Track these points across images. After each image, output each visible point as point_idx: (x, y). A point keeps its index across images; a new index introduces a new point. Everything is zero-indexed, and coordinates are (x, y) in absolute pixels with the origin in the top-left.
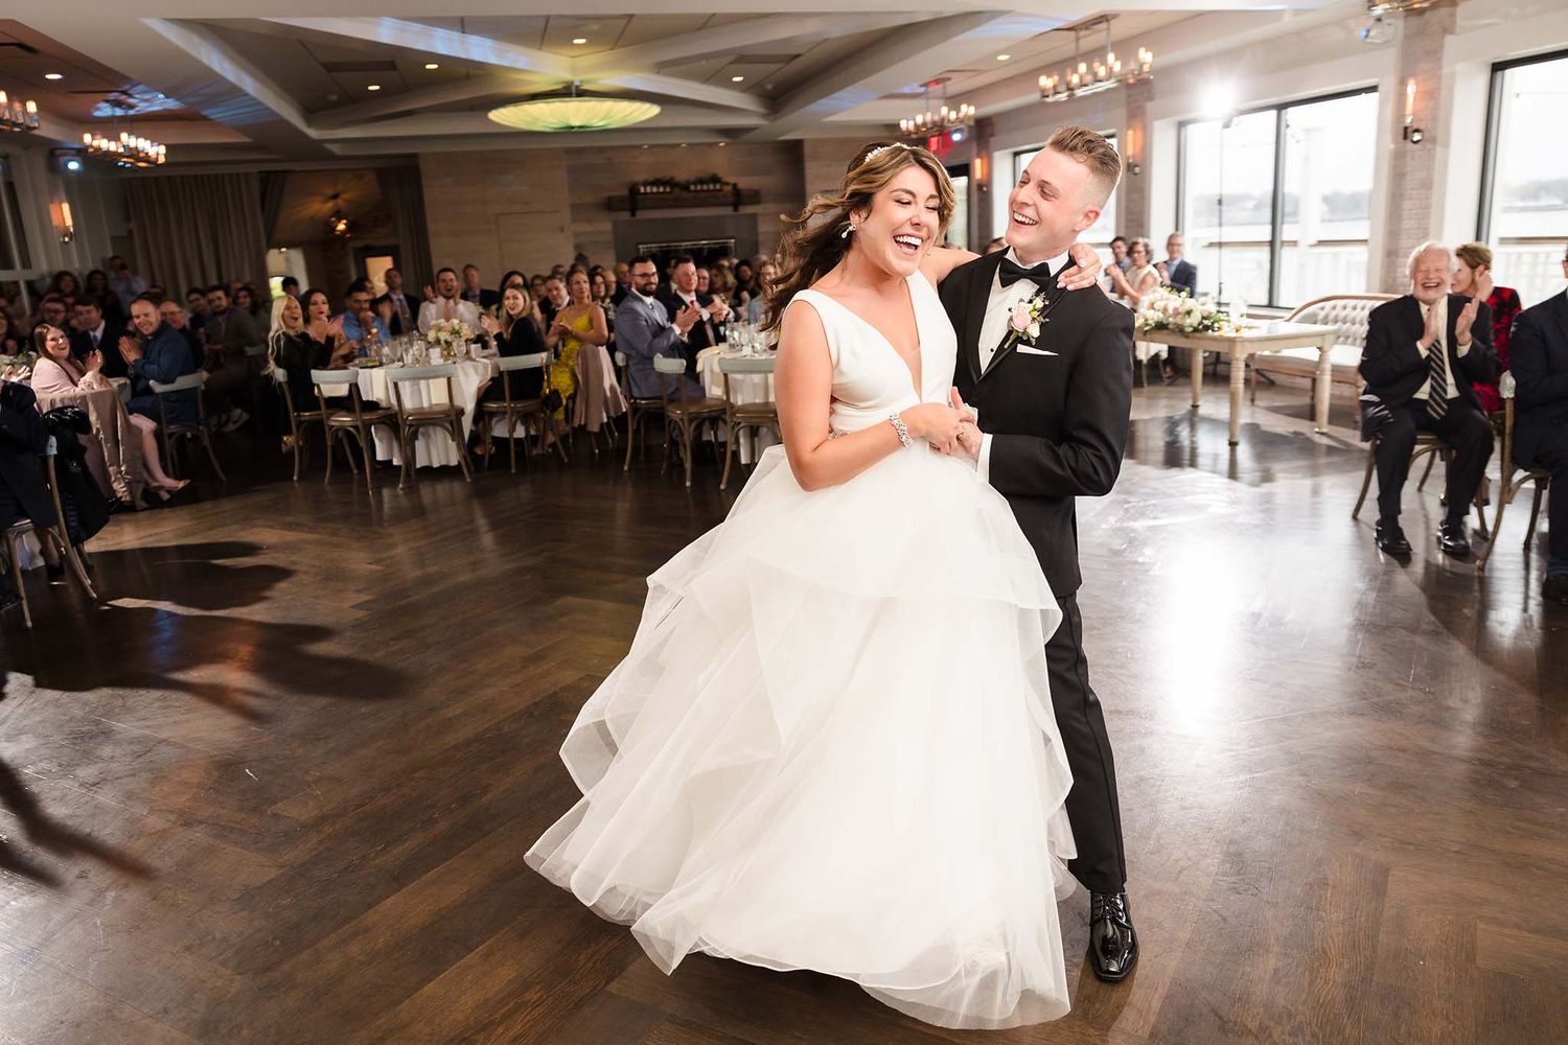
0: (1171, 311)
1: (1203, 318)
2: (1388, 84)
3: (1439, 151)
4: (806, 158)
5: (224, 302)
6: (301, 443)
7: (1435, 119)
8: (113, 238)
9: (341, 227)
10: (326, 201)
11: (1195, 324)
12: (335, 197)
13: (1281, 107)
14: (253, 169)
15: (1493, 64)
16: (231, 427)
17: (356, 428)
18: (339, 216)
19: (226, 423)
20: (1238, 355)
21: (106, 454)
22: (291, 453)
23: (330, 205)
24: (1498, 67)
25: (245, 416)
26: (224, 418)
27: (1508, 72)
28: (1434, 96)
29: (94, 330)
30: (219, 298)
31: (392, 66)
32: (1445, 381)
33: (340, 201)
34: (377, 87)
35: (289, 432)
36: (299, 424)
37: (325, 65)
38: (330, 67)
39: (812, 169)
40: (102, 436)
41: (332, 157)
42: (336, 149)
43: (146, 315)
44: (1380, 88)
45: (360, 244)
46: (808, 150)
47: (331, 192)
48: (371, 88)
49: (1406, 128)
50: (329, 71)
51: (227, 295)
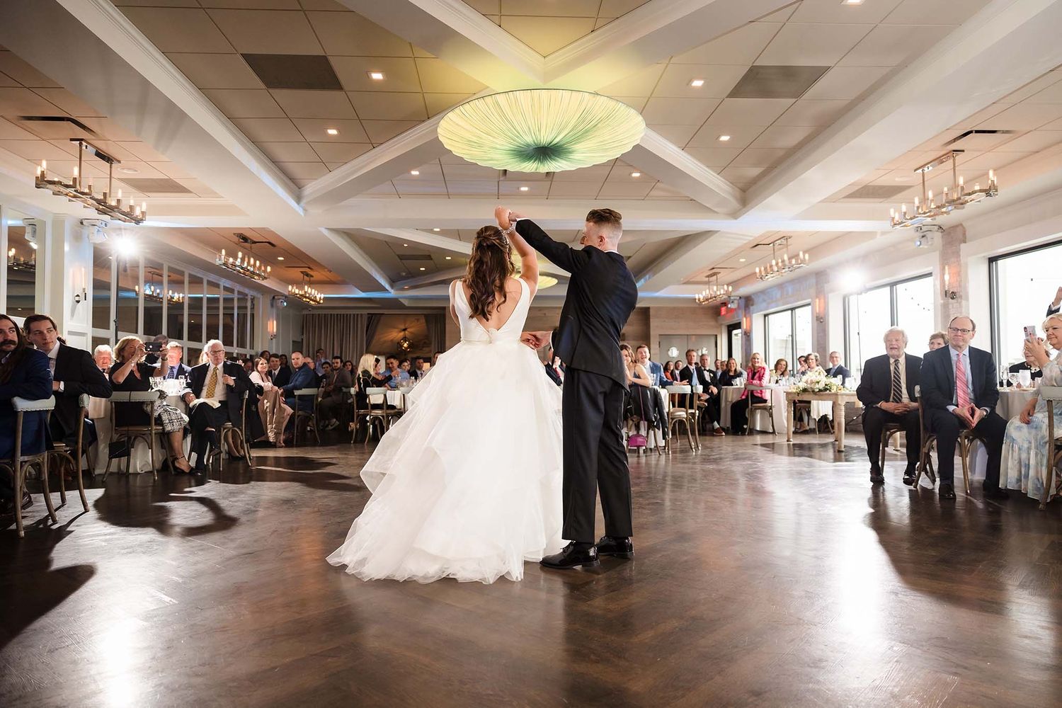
0: (809, 382)
1: (826, 385)
2: (937, 272)
3: (964, 302)
4: (651, 317)
5: (339, 365)
6: (358, 427)
7: (960, 286)
8: (293, 342)
9: (405, 345)
10: (400, 332)
11: (821, 388)
12: (405, 330)
13: (892, 285)
14: (365, 312)
15: (989, 259)
16: (330, 428)
17: (383, 416)
18: (405, 339)
19: (327, 426)
20: (840, 402)
21: (268, 419)
22: (352, 431)
23: (402, 334)
24: (992, 260)
25: (338, 423)
26: (327, 422)
27: (1000, 262)
28: (960, 275)
29: (275, 370)
30: (337, 363)
31: (429, 257)
32: (901, 392)
33: (406, 332)
34: (424, 269)
35: (353, 421)
36: (358, 416)
37: (398, 256)
38: (402, 257)
39: (654, 323)
40: (268, 410)
41: (402, 307)
42: (406, 303)
43: (298, 359)
44: (933, 274)
45: (415, 356)
46: (652, 312)
47: (403, 327)
48: (421, 269)
49: (946, 292)
50: (401, 259)
51: (341, 362)
